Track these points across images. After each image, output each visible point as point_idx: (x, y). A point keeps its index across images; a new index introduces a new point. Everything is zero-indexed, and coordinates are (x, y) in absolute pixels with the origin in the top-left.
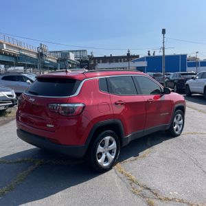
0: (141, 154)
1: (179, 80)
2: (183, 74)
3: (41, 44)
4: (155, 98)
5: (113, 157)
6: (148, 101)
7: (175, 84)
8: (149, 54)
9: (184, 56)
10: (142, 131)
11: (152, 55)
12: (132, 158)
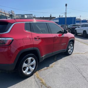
0: (50, 65)
1: (72, 28)
2: (74, 25)
3: (11, 11)
4: (59, 35)
5: (33, 69)
6: (55, 37)
7: (70, 29)
8: (60, 17)
9: (75, 18)
10: (51, 53)
11: (61, 17)
12: (46, 68)
